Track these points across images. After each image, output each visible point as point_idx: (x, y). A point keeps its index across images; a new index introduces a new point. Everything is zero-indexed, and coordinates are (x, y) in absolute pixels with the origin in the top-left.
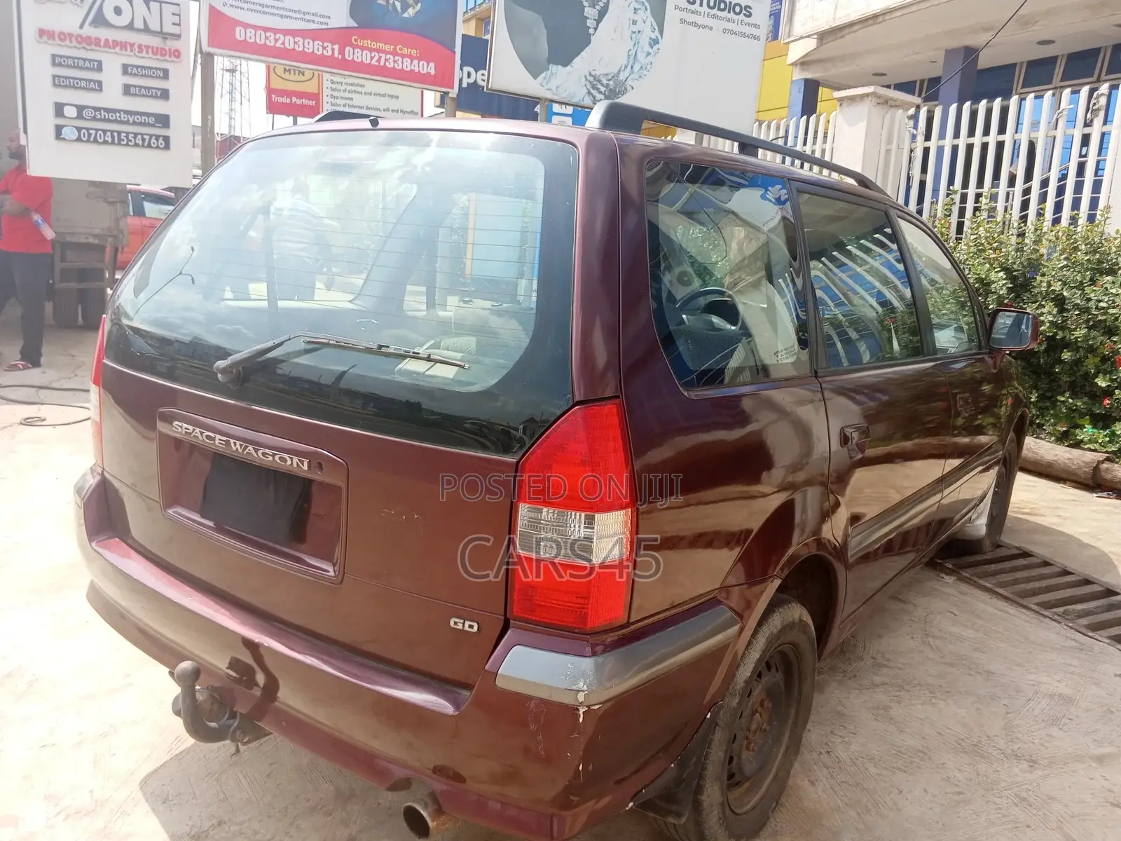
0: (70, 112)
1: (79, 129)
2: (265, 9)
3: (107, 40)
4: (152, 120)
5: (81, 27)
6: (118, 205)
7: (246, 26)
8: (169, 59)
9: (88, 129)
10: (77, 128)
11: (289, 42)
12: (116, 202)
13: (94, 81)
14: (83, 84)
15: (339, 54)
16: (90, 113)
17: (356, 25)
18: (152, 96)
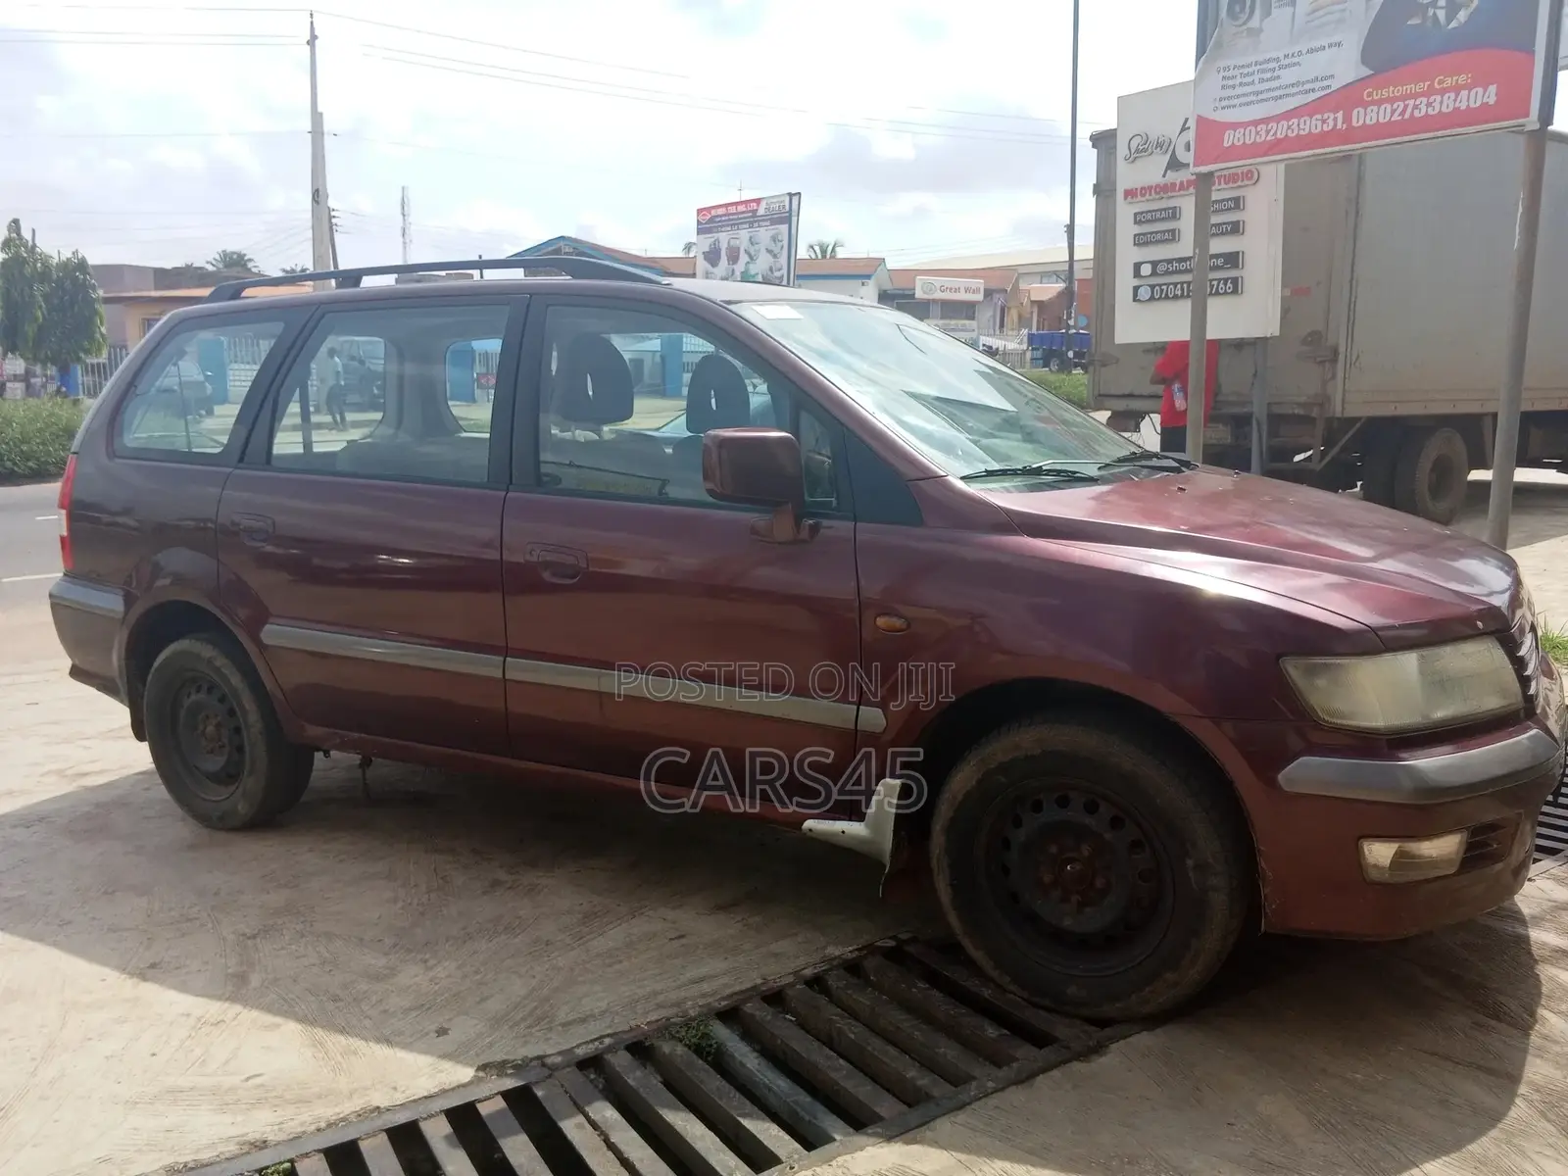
0: (1146, 270)
1: (1152, 287)
2: (1260, 97)
3: (1182, 183)
4: (1220, 262)
5: (1164, 176)
6: (1327, 365)
7: (1234, 126)
8: (1242, 184)
9: (1160, 285)
10: (1149, 286)
11: (1281, 130)
12: (1324, 361)
13: (1168, 231)
14: (1159, 236)
15: (1343, 123)
16: (1161, 268)
17: (1372, 72)
18: (1222, 234)
